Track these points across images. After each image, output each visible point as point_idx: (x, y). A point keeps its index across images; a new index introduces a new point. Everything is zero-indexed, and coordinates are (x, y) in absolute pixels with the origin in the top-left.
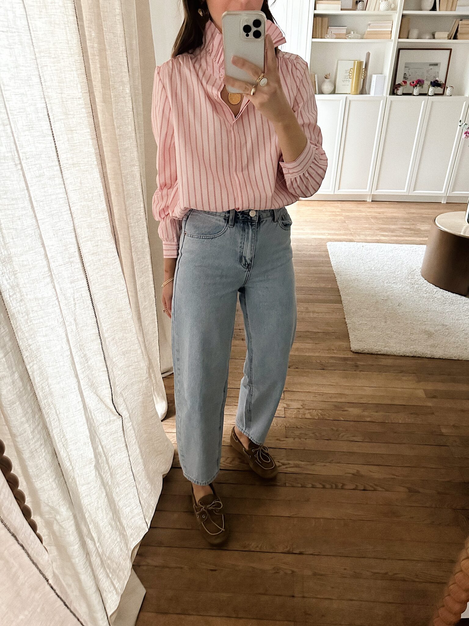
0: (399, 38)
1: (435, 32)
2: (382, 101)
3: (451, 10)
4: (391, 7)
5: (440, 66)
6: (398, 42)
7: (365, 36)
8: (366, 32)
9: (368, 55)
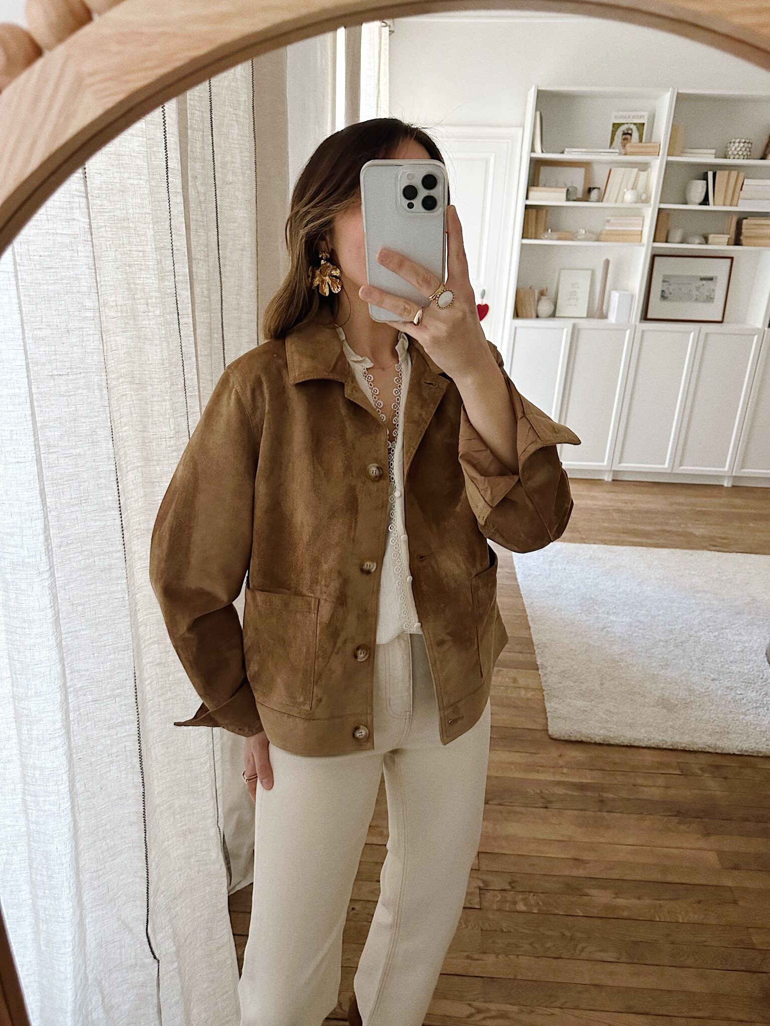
0: (654, 241)
1: (710, 234)
2: (628, 332)
3: (731, 205)
4: (641, 199)
5: (716, 282)
6: (653, 247)
7: (602, 237)
8: (604, 232)
9: (607, 262)
